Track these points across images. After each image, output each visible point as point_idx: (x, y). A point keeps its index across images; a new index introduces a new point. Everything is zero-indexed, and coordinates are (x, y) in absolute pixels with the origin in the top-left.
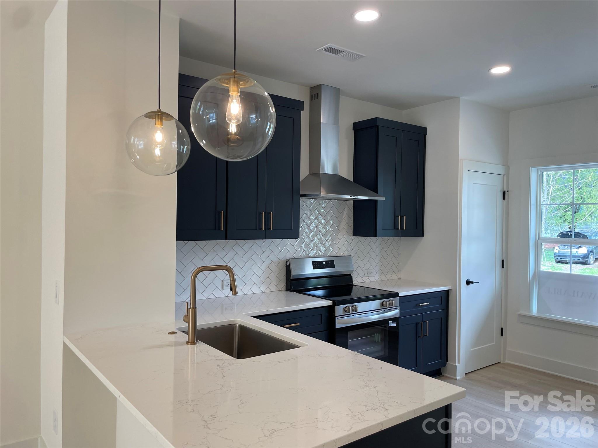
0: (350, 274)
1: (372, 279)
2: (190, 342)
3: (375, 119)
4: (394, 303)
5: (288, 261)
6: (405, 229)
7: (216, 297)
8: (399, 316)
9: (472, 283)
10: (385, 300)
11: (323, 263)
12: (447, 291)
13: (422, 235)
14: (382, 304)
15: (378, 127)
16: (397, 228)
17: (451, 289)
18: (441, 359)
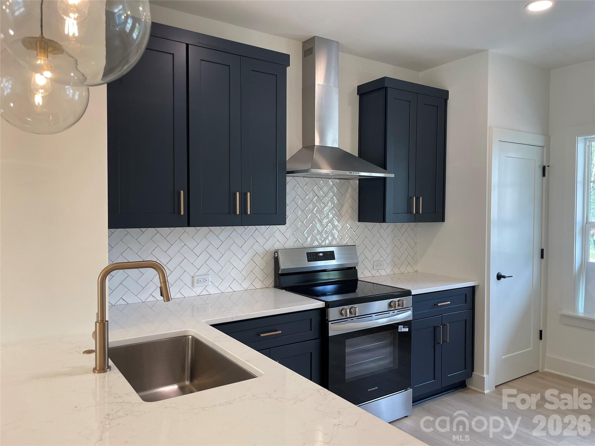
0: (355, 267)
1: (383, 273)
2: (98, 369)
3: (383, 79)
4: (404, 303)
5: (276, 252)
6: (421, 213)
7: (185, 297)
8: (412, 319)
9: (504, 277)
10: (394, 300)
11: (320, 254)
12: (473, 288)
13: (443, 220)
14: (390, 305)
15: (386, 88)
16: (411, 212)
17: (477, 285)
18: (465, 369)
